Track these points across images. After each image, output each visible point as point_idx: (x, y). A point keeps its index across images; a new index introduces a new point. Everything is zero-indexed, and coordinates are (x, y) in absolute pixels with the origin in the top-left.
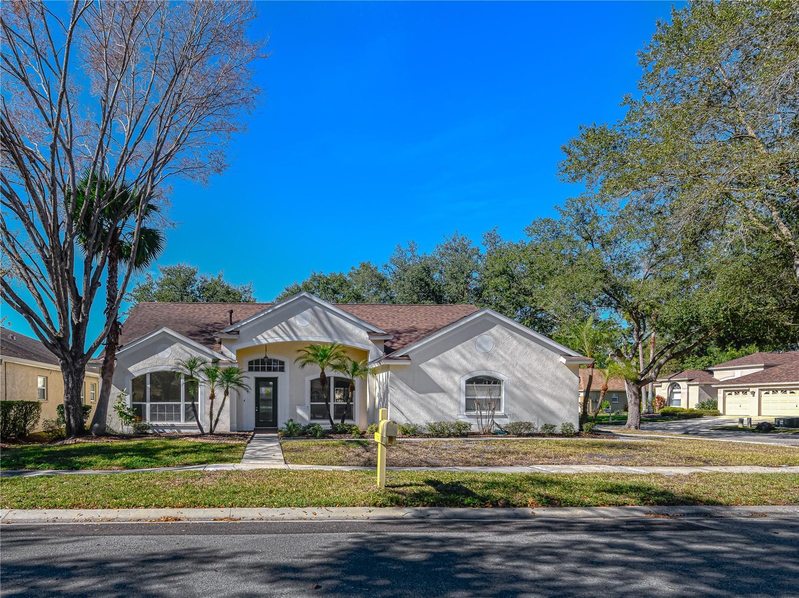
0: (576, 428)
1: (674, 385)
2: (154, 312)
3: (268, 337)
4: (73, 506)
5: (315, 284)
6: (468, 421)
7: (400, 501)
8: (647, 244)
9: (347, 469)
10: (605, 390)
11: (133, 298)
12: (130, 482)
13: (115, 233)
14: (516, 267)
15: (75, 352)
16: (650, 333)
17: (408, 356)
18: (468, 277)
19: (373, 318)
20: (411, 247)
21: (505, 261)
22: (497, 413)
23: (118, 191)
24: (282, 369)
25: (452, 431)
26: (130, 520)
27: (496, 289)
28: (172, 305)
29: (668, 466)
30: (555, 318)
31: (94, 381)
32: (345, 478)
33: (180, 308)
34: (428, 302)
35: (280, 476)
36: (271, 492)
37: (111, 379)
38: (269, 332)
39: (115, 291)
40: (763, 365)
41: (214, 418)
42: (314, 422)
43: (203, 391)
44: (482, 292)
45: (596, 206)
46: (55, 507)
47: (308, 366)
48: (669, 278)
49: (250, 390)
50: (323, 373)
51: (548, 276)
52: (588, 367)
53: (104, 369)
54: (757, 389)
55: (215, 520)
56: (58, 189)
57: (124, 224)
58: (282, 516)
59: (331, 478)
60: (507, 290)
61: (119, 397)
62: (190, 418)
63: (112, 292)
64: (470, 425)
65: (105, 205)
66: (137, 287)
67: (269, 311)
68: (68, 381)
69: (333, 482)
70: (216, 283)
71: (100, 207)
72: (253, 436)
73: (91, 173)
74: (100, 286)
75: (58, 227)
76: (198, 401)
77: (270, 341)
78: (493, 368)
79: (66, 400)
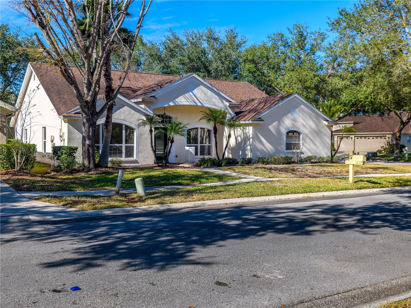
6: (290, 155)
17: (261, 118)
25: (284, 161)
40: (353, 122)
54: (354, 136)
62: (128, 155)
64: (292, 157)
68: (89, 130)
76: (134, 144)
78: (297, 126)
79: (88, 143)
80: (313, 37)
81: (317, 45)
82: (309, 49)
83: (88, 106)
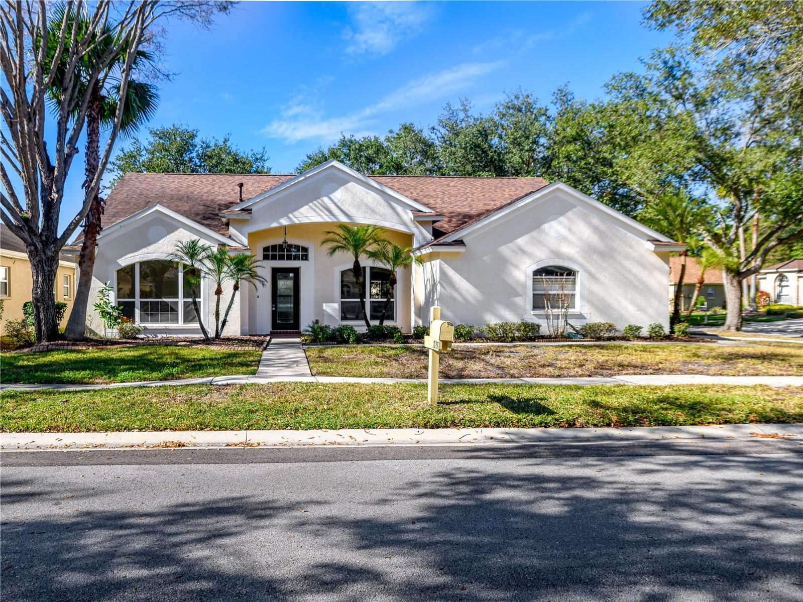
0: (667, 330)
1: (781, 277)
2: (144, 186)
4: (50, 429)
5: (345, 151)
6: (536, 321)
7: (456, 421)
8: (749, 105)
9: (389, 381)
10: (701, 282)
11: (116, 167)
12: (119, 398)
13: (97, 86)
14: (592, 131)
15: (46, 236)
16: (752, 213)
17: (462, 241)
18: (535, 142)
19: (418, 194)
20: (463, 105)
21: (579, 124)
22: (571, 311)
23: (99, 34)
24: (305, 258)
25: (517, 334)
26: (122, 447)
27: (568, 158)
28: (166, 176)
29: (776, 375)
30: (639, 194)
31: (69, 273)
32: (387, 392)
33: (177, 181)
34: (485, 174)
35: (307, 391)
36: (296, 411)
37: (92, 270)
39: (97, 159)
41: (221, 319)
42: (345, 323)
43: (207, 285)
44: (551, 161)
45: (688, 58)
46: (27, 429)
47: (338, 253)
48: (775, 146)
49: (266, 283)
50: (357, 263)
51: (631, 144)
52: (680, 255)
53: (82, 256)
55: (228, 445)
56: (26, 32)
57: (106, 75)
58: (311, 440)
59: (371, 393)
60: (582, 159)
61: (101, 292)
62: (190, 318)
63: (92, 161)
64: (539, 326)
65: (85, 52)
66: (122, 155)
69: (373, 398)
70: (221, 149)
71: (77, 53)
72: (270, 341)
73: (66, 12)
74: (77, 152)
75: (25, 79)
76: (200, 297)
79: (34, 296)
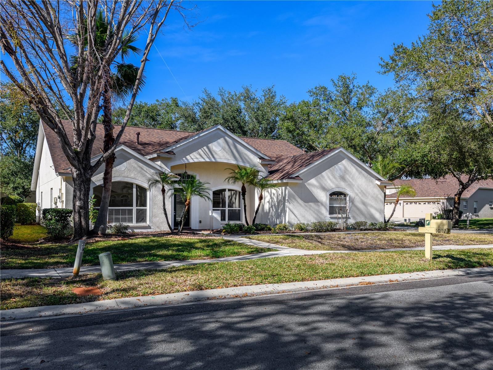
3: (194, 158)
6: (331, 221)
17: (299, 177)
38: (194, 153)
43: (151, 198)
54: (402, 201)
62: (140, 220)
64: (337, 224)
67: (196, 138)
68: (80, 188)
76: (147, 206)
77: (196, 160)
78: (343, 187)
79: (79, 205)
80: (360, 91)
81: (364, 99)
82: (356, 103)
83: (79, 158)
